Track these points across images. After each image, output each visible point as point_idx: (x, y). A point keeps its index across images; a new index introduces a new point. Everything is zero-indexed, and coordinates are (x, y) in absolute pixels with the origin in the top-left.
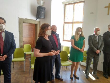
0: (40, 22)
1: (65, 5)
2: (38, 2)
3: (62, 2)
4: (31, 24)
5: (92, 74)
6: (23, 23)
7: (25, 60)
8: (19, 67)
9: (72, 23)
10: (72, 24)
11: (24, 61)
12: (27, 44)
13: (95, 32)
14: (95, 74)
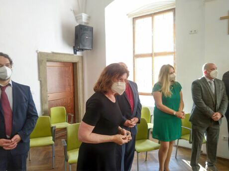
0: (82, 57)
1: (134, 19)
2: (76, 17)
3: (127, 15)
4: (65, 64)
5: (207, 166)
6: (48, 61)
7: (53, 142)
8: (41, 158)
9: (151, 55)
10: (150, 58)
11: (52, 145)
12: (57, 105)
13: (206, 72)
14: (212, 166)
